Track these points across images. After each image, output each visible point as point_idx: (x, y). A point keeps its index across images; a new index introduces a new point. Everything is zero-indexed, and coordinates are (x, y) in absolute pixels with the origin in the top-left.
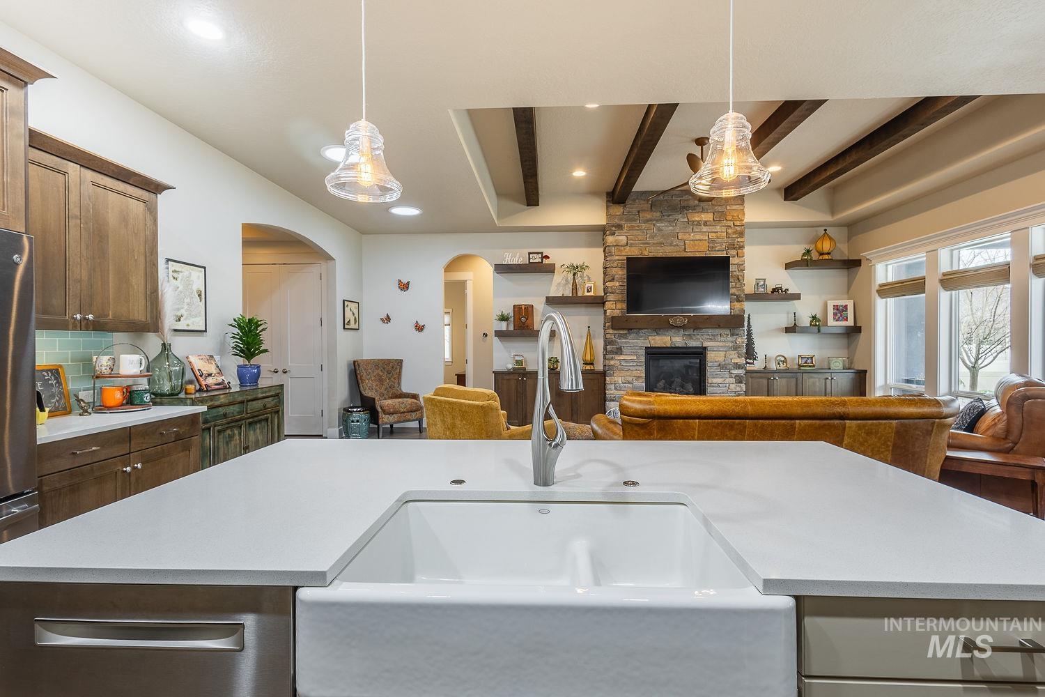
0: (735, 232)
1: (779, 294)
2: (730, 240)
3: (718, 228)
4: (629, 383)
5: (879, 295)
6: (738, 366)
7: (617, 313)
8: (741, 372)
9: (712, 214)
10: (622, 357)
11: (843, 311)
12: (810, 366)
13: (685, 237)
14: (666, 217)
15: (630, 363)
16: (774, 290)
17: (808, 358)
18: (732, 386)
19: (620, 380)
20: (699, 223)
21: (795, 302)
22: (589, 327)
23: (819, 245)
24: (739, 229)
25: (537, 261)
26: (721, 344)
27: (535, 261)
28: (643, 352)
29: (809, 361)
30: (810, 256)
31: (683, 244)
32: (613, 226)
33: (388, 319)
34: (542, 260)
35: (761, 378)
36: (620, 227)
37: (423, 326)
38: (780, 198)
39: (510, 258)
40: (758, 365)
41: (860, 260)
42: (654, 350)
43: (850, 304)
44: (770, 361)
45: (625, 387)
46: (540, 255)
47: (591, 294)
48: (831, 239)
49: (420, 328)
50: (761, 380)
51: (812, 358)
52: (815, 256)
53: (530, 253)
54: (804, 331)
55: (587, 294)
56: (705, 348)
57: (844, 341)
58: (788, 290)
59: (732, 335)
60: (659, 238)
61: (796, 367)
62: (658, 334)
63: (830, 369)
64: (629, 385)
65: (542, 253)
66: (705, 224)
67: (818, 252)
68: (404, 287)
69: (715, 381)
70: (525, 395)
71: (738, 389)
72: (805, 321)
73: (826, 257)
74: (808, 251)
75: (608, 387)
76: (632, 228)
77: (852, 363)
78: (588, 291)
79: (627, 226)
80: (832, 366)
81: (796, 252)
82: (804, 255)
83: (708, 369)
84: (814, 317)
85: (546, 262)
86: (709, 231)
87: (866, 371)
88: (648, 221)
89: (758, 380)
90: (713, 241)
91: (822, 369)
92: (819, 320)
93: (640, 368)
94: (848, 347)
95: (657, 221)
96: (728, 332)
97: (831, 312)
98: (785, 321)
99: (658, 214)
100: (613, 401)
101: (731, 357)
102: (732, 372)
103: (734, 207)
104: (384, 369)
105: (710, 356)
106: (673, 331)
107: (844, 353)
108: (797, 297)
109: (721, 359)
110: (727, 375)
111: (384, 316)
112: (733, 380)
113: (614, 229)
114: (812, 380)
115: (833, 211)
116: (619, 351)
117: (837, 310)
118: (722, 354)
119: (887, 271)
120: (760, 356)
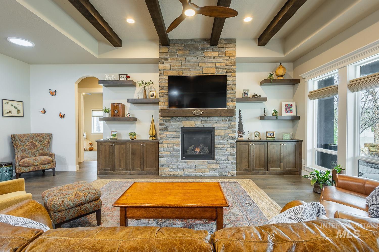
0: (230, 63)
1: (256, 98)
2: (227, 67)
3: (221, 61)
4: (172, 147)
5: (310, 98)
6: (233, 138)
7: (165, 108)
8: (234, 141)
9: (218, 52)
10: (167, 133)
11: (290, 107)
12: (272, 138)
13: (203, 65)
14: (192, 54)
15: (172, 136)
16: (253, 96)
17: (271, 133)
18: (229, 149)
19: (166, 145)
20: (210, 58)
21: (265, 103)
22: (153, 116)
23: (277, 71)
24: (232, 61)
25: (123, 79)
26: (223, 125)
27: (122, 79)
28: (179, 130)
29: (272, 135)
30: (272, 77)
31: (201, 69)
32: (162, 59)
33: (44, 112)
34: (126, 79)
35: (245, 144)
36: (166, 59)
37: (64, 115)
38: (255, 44)
39: (108, 77)
40: (245, 137)
41: (299, 79)
42: (186, 129)
43: (294, 104)
44: (251, 135)
45: (169, 150)
46: (125, 76)
47: (153, 97)
48: (283, 68)
49: (62, 116)
50: (245, 145)
51: (273, 133)
52: (275, 77)
53: (120, 75)
54: (269, 118)
55: (151, 97)
56: (214, 128)
57: (290, 124)
58: (260, 96)
59: (229, 120)
60: (188, 66)
61: (266, 138)
62: (187, 120)
63: (283, 139)
64: (171, 149)
65: (126, 75)
66: (214, 58)
67: (277, 75)
68: (54, 93)
69: (219, 146)
70: (114, 154)
71: (232, 151)
72: (270, 113)
73: (281, 78)
74: (271, 75)
75: (160, 149)
76: (173, 60)
77: (294, 136)
78: (152, 96)
79: (170, 59)
80: (284, 138)
81: (265, 75)
82: (269, 76)
83: (215, 140)
84: (274, 111)
85: (128, 79)
86: (216, 62)
87: (302, 141)
88: (181, 56)
89: (244, 145)
90: (218, 67)
91: (279, 139)
92: (277, 113)
93: (178, 139)
94: (293, 126)
95: (187, 56)
96: (226, 119)
97: (284, 108)
98: (260, 113)
99: (188, 52)
100: (162, 157)
101: (228, 133)
102: (229, 141)
103: (230, 49)
104: (37, 139)
105: (217, 132)
106: (196, 118)
107: (291, 130)
108: (265, 100)
109: (223, 134)
110: (226, 143)
111: (42, 110)
112: (229, 146)
113: (163, 60)
114: (272, 146)
115: (284, 52)
116: (166, 129)
117: (287, 107)
118: (223, 131)
119: (314, 84)
120: (246, 132)
